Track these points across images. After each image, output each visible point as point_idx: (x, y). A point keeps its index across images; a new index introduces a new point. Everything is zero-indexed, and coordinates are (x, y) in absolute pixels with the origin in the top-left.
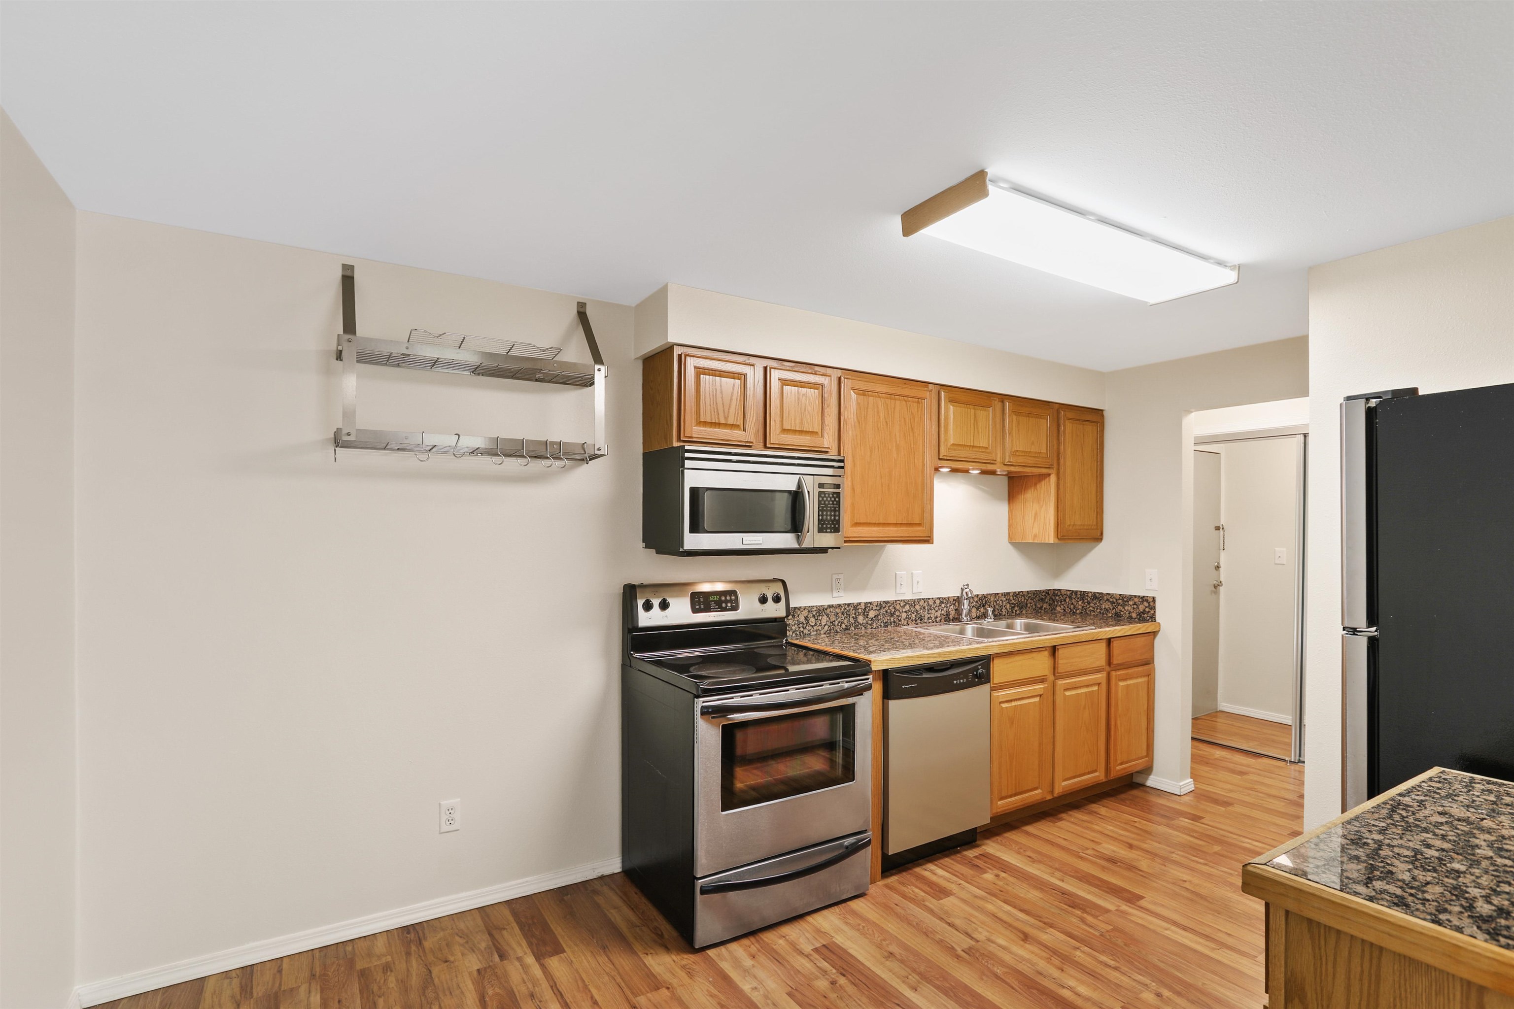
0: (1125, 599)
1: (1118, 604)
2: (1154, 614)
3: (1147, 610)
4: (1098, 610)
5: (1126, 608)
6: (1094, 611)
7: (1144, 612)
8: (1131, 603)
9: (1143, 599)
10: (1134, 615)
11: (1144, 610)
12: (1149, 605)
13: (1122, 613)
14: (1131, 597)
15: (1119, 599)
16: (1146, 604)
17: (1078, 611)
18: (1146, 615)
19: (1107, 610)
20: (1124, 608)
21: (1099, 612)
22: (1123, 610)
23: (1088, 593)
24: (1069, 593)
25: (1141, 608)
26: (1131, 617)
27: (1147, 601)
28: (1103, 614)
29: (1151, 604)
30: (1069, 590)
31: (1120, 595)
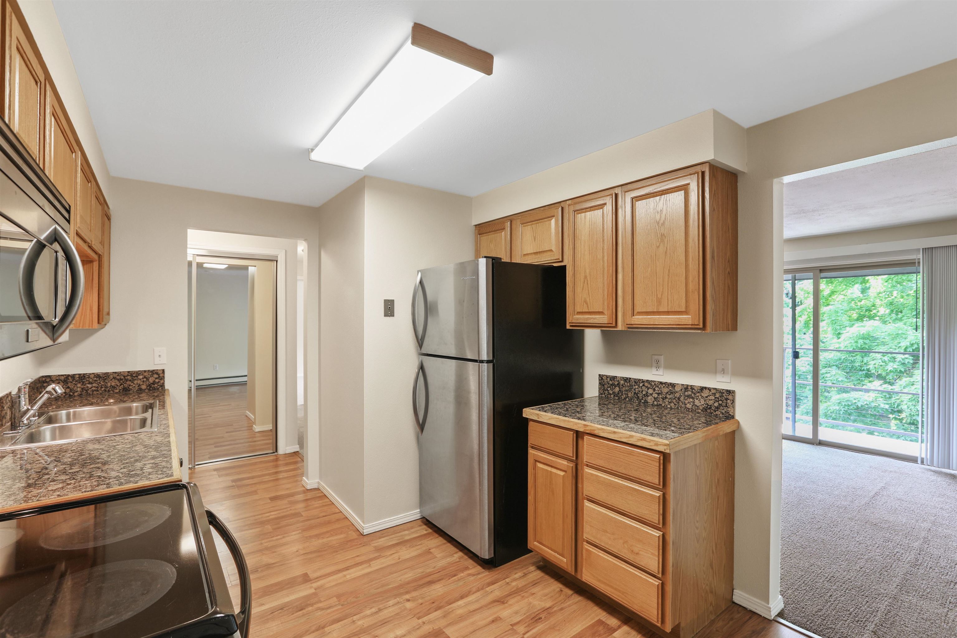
0: (133, 375)
1: (127, 380)
2: (163, 383)
3: (157, 381)
4: (103, 389)
5: (136, 382)
6: (98, 391)
7: (154, 383)
8: (141, 377)
9: (153, 372)
10: (144, 387)
11: (154, 381)
12: (159, 377)
13: (131, 387)
14: (138, 373)
15: (128, 375)
16: (156, 376)
17: (76, 394)
18: (156, 385)
19: (114, 387)
20: (132, 382)
21: (105, 390)
22: (132, 384)
23: (90, 374)
24: (62, 378)
25: (151, 380)
26: (141, 389)
27: (157, 373)
28: (109, 391)
29: (161, 375)
30: (62, 375)
31: (129, 372)
